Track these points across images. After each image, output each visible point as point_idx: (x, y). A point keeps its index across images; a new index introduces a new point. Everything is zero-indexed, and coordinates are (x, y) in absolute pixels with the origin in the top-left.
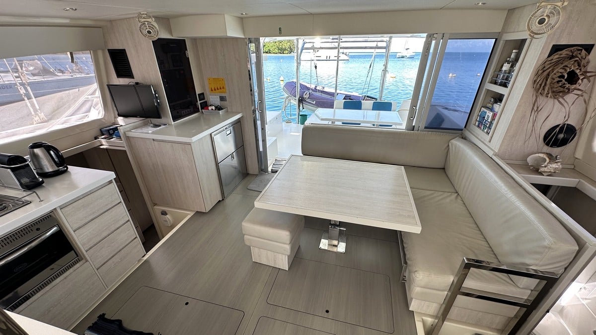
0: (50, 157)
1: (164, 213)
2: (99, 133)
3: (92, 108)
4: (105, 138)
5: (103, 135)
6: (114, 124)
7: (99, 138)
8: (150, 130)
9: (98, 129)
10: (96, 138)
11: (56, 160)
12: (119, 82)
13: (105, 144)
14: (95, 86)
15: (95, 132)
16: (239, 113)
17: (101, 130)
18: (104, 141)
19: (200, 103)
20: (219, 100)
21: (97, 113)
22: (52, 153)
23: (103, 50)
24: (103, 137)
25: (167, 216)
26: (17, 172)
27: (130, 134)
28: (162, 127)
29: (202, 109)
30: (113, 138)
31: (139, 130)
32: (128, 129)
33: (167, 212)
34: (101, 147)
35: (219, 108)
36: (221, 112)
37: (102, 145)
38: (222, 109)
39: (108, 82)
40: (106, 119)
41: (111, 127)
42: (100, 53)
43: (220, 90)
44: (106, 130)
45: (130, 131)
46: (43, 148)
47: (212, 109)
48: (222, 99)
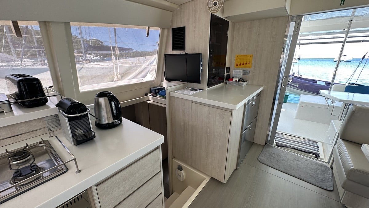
0: (110, 108)
1: (180, 168)
2: (149, 91)
3: (149, 73)
4: (152, 96)
5: (151, 93)
6: (160, 86)
7: (148, 95)
8: (191, 93)
9: (148, 89)
10: (146, 95)
11: (115, 112)
12: (173, 53)
13: (151, 99)
14: (156, 56)
15: (146, 90)
16: (261, 86)
17: (150, 89)
18: (151, 98)
19: (226, 75)
20: (242, 73)
21: (151, 77)
22: (113, 104)
23: (168, 29)
24: (151, 94)
25: (182, 171)
26: (73, 122)
27: (173, 94)
28: (199, 91)
29: (226, 80)
30: (156, 96)
31: (181, 92)
32: (172, 90)
33: (183, 168)
34: (148, 102)
35: (242, 80)
36: (245, 84)
37: (149, 100)
38: (245, 82)
39: (165, 52)
40: (155, 81)
41: (158, 88)
42: (166, 31)
43: (245, 65)
44: (154, 89)
45: (174, 91)
46: (106, 98)
47: (236, 81)
48: (245, 73)
